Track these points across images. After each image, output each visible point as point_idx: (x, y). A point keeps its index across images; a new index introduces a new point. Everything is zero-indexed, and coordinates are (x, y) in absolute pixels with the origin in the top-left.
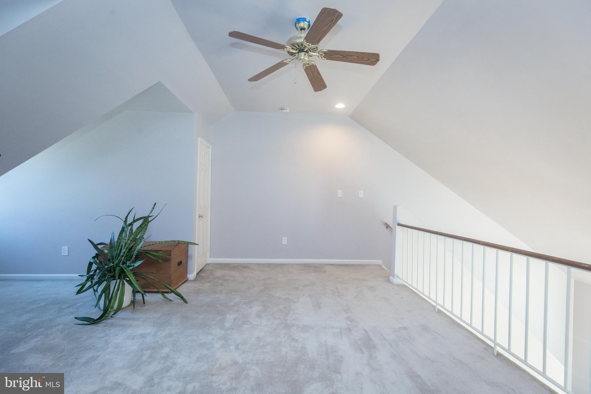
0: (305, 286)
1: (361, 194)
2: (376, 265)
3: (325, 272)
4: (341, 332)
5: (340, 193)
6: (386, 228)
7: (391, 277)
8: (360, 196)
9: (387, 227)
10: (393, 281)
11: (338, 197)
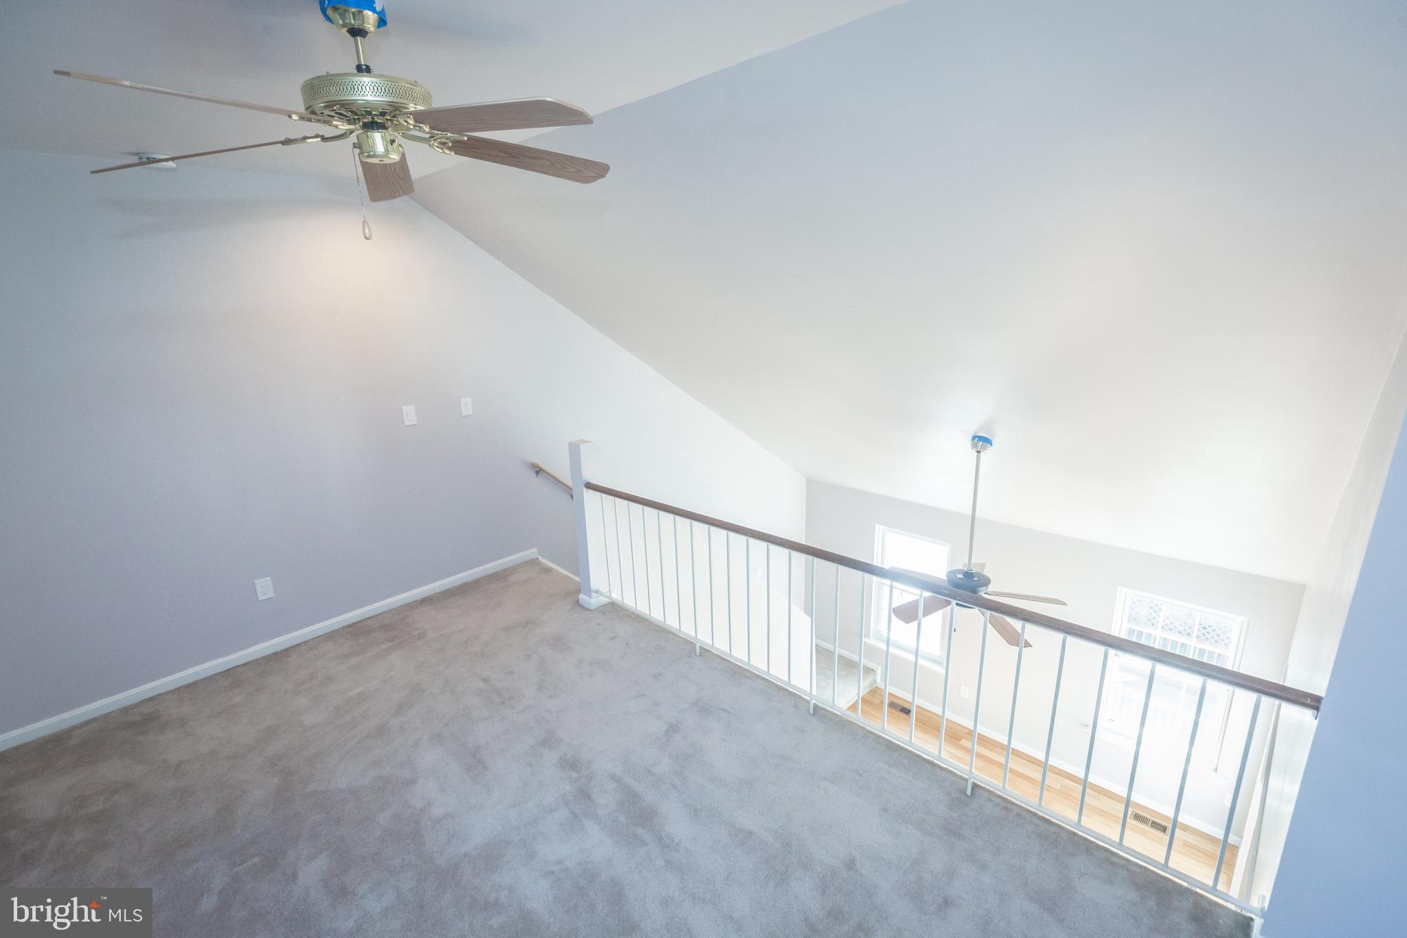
0: (400, 709)
1: (467, 407)
2: (526, 562)
3: (422, 636)
4: (573, 813)
5: (410, 415)
6: (536, 475)
7: (582, 596)
8: (464, 413)
9: (537, 473)
10: (590, 604)
11: (407, 426)
